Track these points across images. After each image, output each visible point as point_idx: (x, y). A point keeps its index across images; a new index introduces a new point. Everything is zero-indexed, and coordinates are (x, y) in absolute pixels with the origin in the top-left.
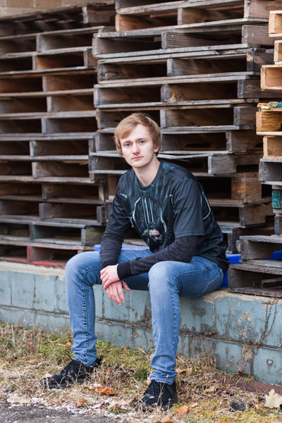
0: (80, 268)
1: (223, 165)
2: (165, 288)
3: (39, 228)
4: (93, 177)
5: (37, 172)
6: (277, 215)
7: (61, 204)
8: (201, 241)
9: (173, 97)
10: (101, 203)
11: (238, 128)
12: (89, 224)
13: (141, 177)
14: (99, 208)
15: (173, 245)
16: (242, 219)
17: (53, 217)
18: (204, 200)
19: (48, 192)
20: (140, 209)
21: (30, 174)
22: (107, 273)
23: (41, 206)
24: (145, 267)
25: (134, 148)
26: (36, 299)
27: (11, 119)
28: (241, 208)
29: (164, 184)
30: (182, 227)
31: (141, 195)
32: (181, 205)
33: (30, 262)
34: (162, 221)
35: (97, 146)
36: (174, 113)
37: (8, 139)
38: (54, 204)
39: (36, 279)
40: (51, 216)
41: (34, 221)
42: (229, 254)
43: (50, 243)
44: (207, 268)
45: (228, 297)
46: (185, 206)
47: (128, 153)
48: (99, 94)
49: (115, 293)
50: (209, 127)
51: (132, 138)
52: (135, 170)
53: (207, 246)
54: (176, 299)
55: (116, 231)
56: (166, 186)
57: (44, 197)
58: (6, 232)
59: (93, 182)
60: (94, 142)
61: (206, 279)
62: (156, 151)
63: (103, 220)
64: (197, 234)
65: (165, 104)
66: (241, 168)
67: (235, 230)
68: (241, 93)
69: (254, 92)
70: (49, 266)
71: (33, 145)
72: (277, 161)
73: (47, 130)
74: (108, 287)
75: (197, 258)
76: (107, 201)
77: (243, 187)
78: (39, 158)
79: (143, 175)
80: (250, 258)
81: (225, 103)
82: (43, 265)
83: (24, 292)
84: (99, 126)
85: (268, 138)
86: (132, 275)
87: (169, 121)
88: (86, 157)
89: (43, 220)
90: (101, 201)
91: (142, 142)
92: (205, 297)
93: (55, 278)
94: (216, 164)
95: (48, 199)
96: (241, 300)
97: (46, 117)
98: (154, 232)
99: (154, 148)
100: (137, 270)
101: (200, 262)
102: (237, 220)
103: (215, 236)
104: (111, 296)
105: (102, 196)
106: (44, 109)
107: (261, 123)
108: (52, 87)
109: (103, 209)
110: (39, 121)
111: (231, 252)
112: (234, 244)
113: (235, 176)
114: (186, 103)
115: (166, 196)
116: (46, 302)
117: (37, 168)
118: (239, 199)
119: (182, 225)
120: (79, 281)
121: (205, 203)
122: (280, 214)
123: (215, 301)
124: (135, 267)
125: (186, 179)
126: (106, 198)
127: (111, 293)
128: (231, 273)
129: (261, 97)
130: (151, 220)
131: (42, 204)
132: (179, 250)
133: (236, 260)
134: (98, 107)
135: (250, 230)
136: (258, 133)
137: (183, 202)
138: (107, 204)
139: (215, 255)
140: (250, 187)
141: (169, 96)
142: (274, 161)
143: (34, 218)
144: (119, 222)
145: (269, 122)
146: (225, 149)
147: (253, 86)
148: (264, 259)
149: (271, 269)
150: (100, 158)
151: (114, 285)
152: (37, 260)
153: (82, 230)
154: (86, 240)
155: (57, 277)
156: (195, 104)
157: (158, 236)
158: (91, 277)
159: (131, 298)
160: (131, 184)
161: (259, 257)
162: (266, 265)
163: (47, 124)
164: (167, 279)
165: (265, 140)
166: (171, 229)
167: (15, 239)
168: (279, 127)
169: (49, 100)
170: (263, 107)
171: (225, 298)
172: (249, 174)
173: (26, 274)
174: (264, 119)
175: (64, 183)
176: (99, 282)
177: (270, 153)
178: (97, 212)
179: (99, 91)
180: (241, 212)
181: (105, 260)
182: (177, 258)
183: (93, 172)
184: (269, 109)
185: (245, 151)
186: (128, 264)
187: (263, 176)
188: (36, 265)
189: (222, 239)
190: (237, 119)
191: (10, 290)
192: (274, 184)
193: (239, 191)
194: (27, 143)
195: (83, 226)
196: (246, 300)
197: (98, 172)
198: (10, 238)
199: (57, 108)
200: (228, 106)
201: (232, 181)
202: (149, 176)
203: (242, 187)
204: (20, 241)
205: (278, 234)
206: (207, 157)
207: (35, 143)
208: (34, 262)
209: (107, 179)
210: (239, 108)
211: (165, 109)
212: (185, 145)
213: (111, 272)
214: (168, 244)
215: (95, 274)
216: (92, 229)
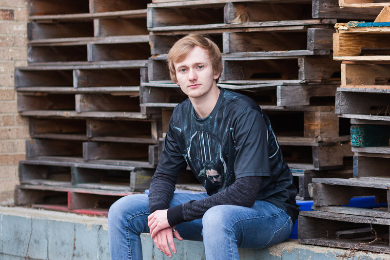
0: (126, 213)
1: (294, 97)
2: (222, 236)
3: (82, 170)
4: (144, 111)
5: (80, 106)
6: (356, 155)
7: (109, 143)
8: (267, 183)
9: (238, 18)
10: (154, 142)
11: (312, 53)
12: (140, 167)
13: (198, 109)
14: (151, 148)
15: (232, 187)
16: (316, 159)
17: (99, 159)
18: (271, 135)
19: (94, 129)
20: (196, 145)
21: (73, 108)
22: (155, 219)
23: (85, 145)
24: (199, 212)
25: (190, 74)
26: (76, 252)
27: (52, 45)
28: (315, 147)
29: (224, 115)
30: (244, 166)
31: (198, 128)
32: (243, 140)
33: (71, 211)
34: (222, 159)
35: (150, 76)
36: (238, 37)
37: (49, 68)
38: (100, 143)
39: (77, 229)
40: (96, 158)
41: (76, 163)
42: (300, 200)
43: (94, 188)
44: (273, 215)
45: (298, 249)
46: (248, 142)
47: (183, 80)
48: (152, 15)
49: (165, 243)
50: (279, 52)
51: (188, 62)
52: (192, 100)
53: (274, 189)
54: (234, 249)
55: (168, 170)
56: (227, 118)
57: (89, 135)
58: (44, 175)
59: (145, 117)
60: (147, 70)
61: (271, 227)
62: (216, 77)
63: (155, 161)
64: (261, 174)
65: (228, 26)
66: (315, 101)
67: (307, 173)
68: (316, 13)
69: (332, 12)
70: (93, 215)
71: (76, 74)
72: (357, 91)
73: (93, 57)
74: (156, 234)
75: (262, 203)
76: (161, 139)
77: (318, 122)
78: (84, 89)
79: (200, 106)
80: (324, 204)
81: (297, 25)
82: (85, 213)
83: (63, 243)
84: (153, 52)
85: (347, 64)
86: (185, 221)
87: (233, 46)
88: (137, 89)
89: (87, 161)
90: (154, 139)
91: (200, 67)
92: (271, 249)
93: (98, 228)
94: (286, 95)
95: (92, 137)
96: (313, 253)
97: (93, 43)
98: (212, 173)
99: (214, 74)
100: (190, 215)
101: (264, 207)
102: (310, 162)
103: (284, 178)
104: (160, 246)
105: (155, 134)
106: (90, 33)
107: (338, 46)
108: (101, 8)
109: (156, 149)
110: (84, 47)
111: (303, 198)
112: (306, 188)
113: (308, 109)
114: (252, 24)
115: (227, 130)
116: (88, 255)
117: (81, 101)
118: (312, 137)
119: (243, 163)
120: (124, 229)
121: (272, 140)
122: (360, 153)
123: (283, 253)
124: (188, 211)
125: (249, 110)
126: (159, 136)
127: (160, 243)
128: (301, 221)
129: (340, 17)
130: (208, 158)
131: (87, 143)
132: (240, 191)
133: (308, 207)
134: (152, 29)
135: (324, 172)
136: (335, 58)
137: (245, 136)
138: (161, 142)
139: (283, 200)
140: (326, 123)
141: (234, 17)
142: (353, 90)
143: (77, 159)
144: (173, 160)
145: (348, 46)
146: (297, 78)
147: (330, 5)
148: (340, 206)
149: (348, 216)
150: (154, 89)
151: (164, 233)
152: (80, 209)
153: (132, 173)
154: (136, 185)
155: (101, 226)
156: (263, 25)
157: (216, 177)
158: (139, 224)
159: (185, 251)
160: (186, 116)
161: (335, 203)
162: (343, 212)
163: (93, 51)
164: (224, 226)
165: (343, 67)
166: (231, 169)
167: (55, 183)
168: (360, 51)
169: (96, 23)
170: (341, 27)
171: (293, 250)
172: (324, 107)
173: (65, 222)
174: (343, 42)
175: (111, 118)
176: (146, 230)
177: (349, 82)
178: (149, 152)
179: (153, 12)
180: (315, 152)
181: (154, 204)
182: (237, 201)
183: (144, 105)
184: (348, 30)
185: (320, 81)
186: (180, 208)
187: (341, 108)
188: (78, 214)
189: (291, 182)
190: (311, 43)
191: (46, 241)
192: (353, 117)
193: (313, 128)
194: (70, 72)
195: (132, 168)
196: (318, 252)
197: (151, 105)
198: (49, 183)
199: (105, 31)
200: (301, 28)
201: (305, 116)
202: (207, 107)
203: (316, 123)
204: (60, 186)
205: (357, 177)
206: (276, 87)
207: (79, 72)
208: (76, 211)
209: (161, 113)
210: (313, 30)
211: (229, 31)
212: (251, 74)
213: (160, 217)
214: (228, 185)
215: (143, 220)
216: (143, 171)
